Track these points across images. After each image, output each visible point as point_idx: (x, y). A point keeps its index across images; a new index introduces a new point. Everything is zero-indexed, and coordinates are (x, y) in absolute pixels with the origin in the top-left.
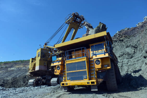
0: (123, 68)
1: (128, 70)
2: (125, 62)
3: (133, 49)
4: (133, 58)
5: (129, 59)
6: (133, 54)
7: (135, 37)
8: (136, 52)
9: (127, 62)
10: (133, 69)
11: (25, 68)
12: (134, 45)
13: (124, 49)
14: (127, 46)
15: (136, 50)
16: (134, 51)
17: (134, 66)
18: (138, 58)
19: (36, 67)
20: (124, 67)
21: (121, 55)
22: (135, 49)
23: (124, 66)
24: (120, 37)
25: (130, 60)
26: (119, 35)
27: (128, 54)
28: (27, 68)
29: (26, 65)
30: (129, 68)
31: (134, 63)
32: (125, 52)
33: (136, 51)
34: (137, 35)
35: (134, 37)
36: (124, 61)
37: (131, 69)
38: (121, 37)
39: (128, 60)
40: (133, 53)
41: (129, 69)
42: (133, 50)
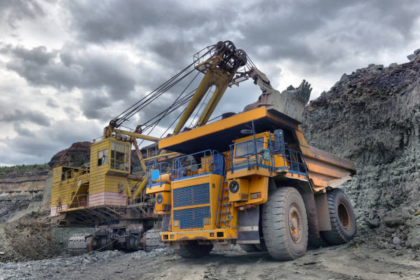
0: (360, 195)
1: (379, 199)
2: (370, 175)
3: (396, 135)
4: (395, 163)
5: (381, 164)
6: (396, 149)
7: (404, 96)
8: (408, 142)
9: (374, 174)
10: (395, 197)
11: (8, 194)
12: (401, 121)
13: (368, 133)
14: (378, 124)
15: (405, 136)
16: (402, 141)
17: (400, 187)
18: (414, 161)
19: (90, 197)
20: (366, 191)
21: (356, 151)
22: (402, 135)
23: (365, 188)
24: (355, 92)
25: (387, 169)
26: (350, 86)
27: (381, 149)
28: (13, 194)
29: (11, 185)
30: (383, 192)
31: (399, 177)
32: (368, 143)
33: (405, 140)
34: (412, 89)
35: (402, 95)
36: (366, 173)
37: (388, 197)
38: (356, 94)
39: (378, 166)
40: (397, 146)
41: (382, 197)
42: (398, 138)
